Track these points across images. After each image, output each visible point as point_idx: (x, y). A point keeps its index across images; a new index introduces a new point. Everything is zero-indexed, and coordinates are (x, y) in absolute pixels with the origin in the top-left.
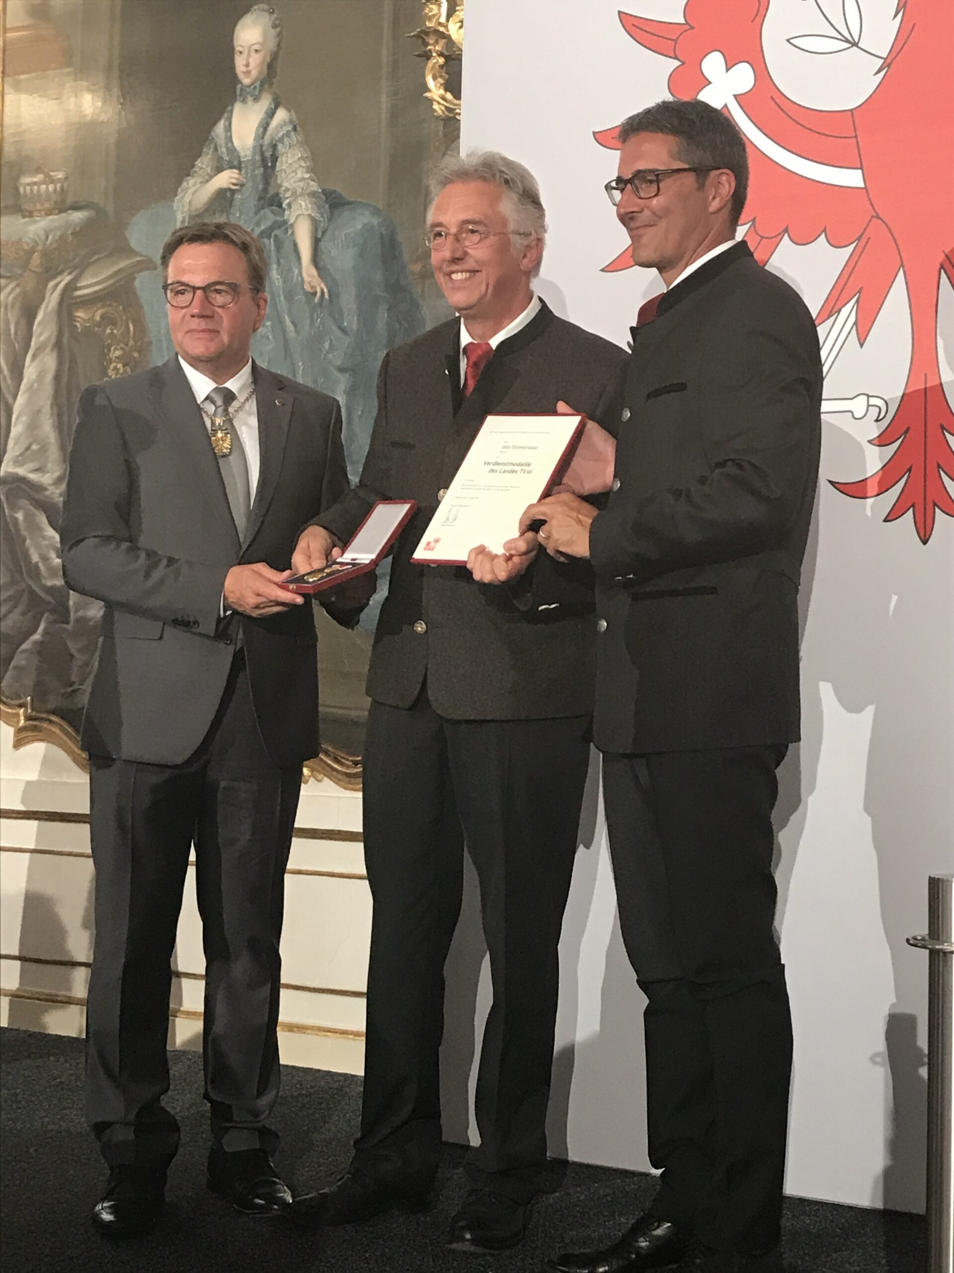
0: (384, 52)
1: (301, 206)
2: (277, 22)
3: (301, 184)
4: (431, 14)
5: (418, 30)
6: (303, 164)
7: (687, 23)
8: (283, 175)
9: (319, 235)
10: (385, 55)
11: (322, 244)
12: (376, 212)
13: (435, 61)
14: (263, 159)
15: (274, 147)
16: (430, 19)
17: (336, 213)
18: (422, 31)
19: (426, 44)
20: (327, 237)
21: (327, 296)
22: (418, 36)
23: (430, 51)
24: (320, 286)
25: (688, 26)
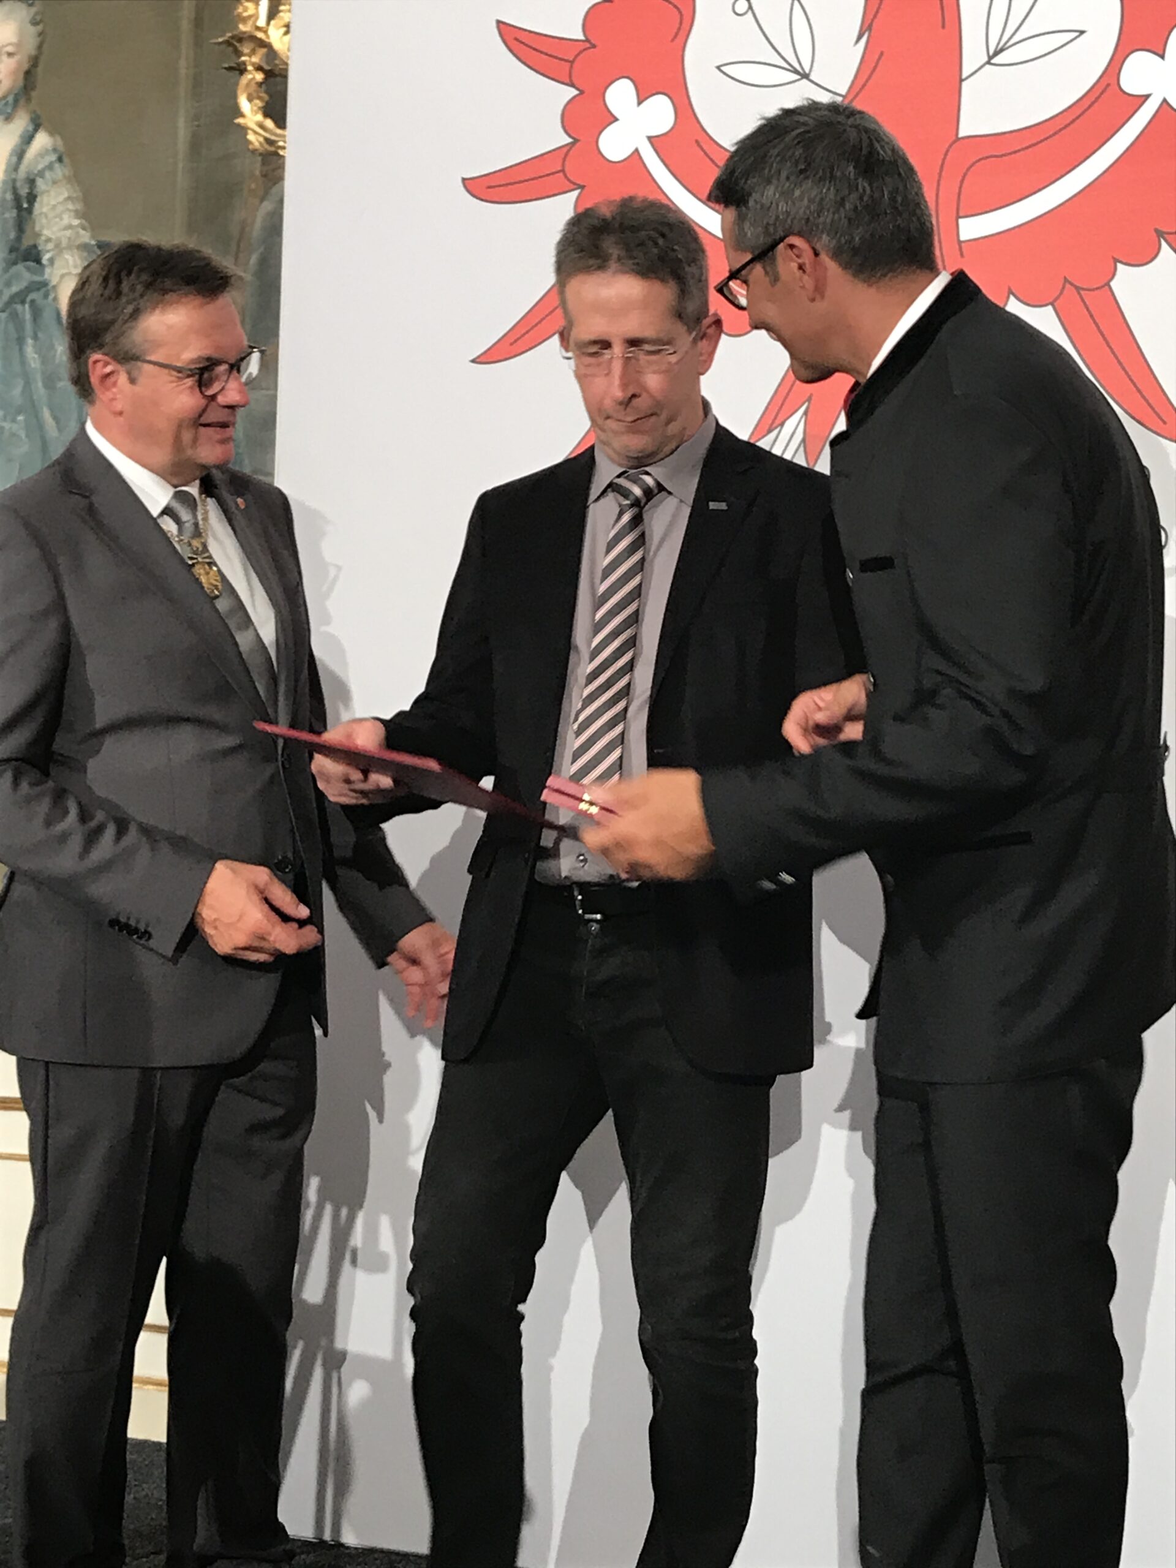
0: (183, 63)
1: (67, 260)
2: (38, 18)
3: (68, 233)
4: (245, 14)
5: (229, 34)
6: (71, 206)
7: (587, 40)
8: (44, 221)
10: (184, 68)
13: (250, 76)
14: (17, 199)
15: (32, 182)
16: (245, 20)
18: (232, 37)
19: (239, 54)
22: (228, 43)
23: (244, 63)
25: (589, 43)
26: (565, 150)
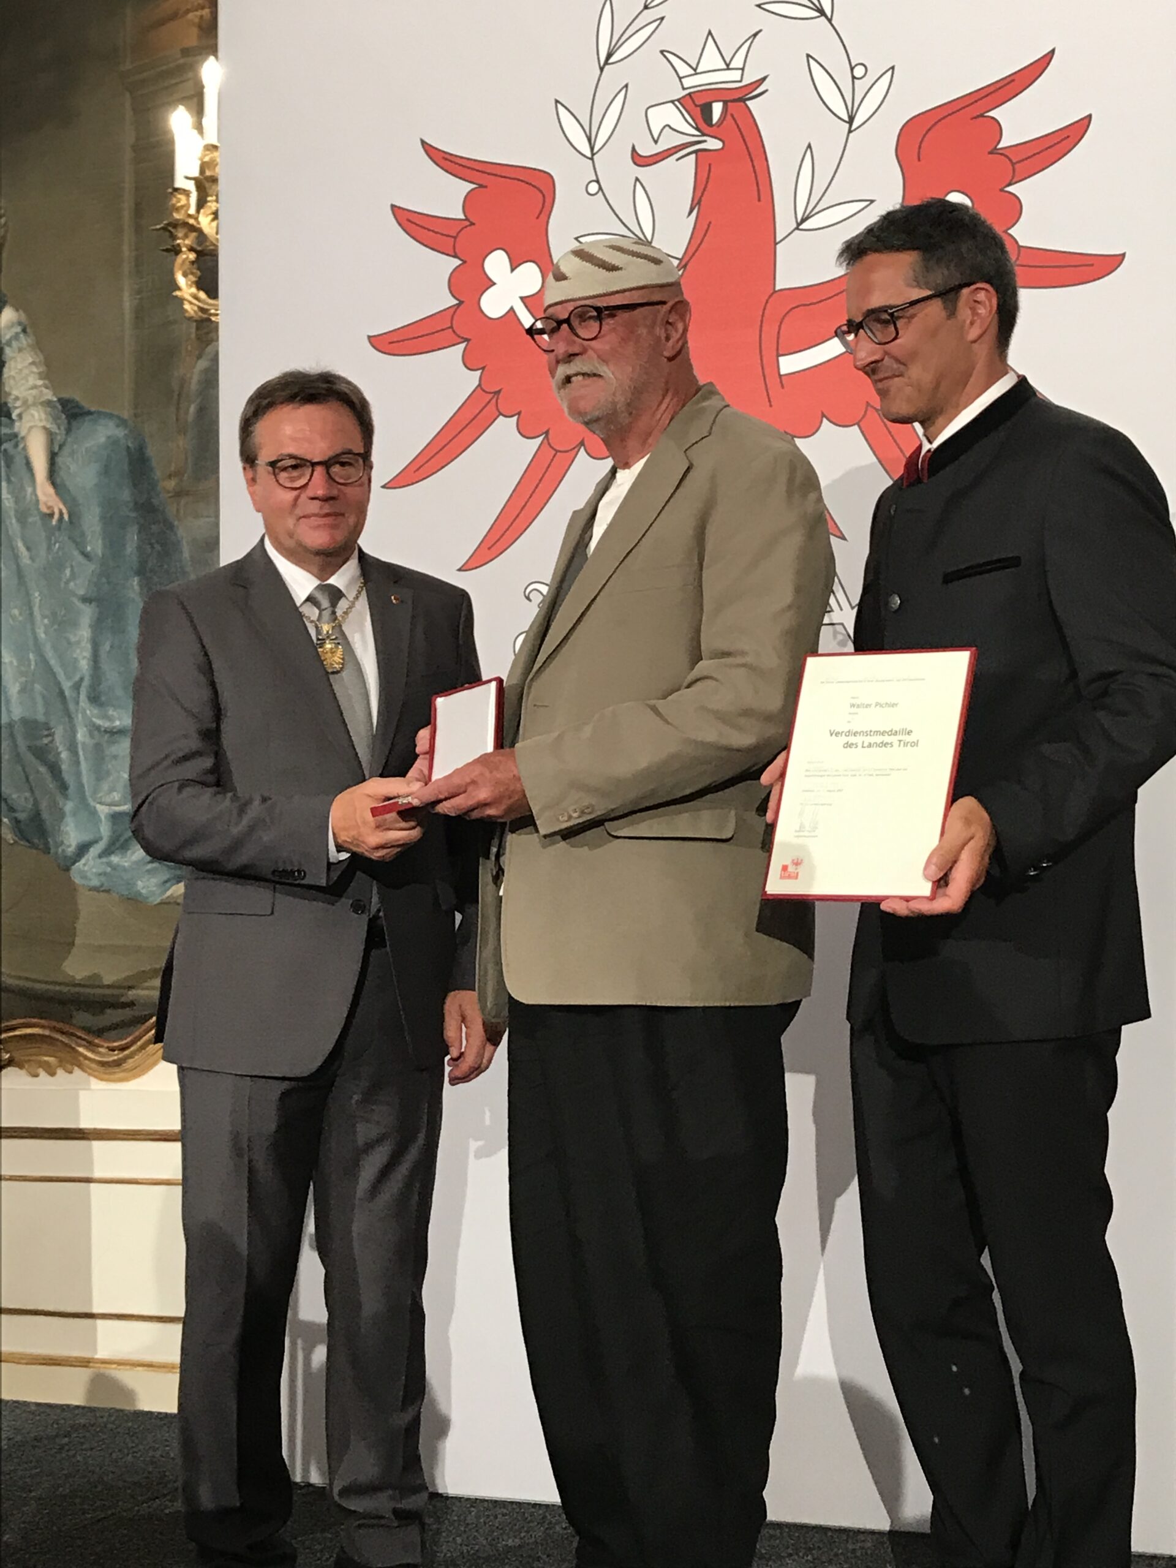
0: (126, 248)
1: (33, 416)
3: (34, 392)
4: (179, 204)
5: (166, 222)
7: (467, 219)
9: (56, 449)
10: (127, 251)
11: (59, 460)
12: (122, 422)
13: (184, 256)
16: (178, 210)
17: (74, 424)
18: (169, 224)
19: (174, 237)
20: (66, 450)
21: (66, 517)
22: (164, 229)
23: (179, 245)
24: (58, 506)
25: (469, 222)
26: (452, 310)
